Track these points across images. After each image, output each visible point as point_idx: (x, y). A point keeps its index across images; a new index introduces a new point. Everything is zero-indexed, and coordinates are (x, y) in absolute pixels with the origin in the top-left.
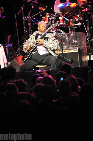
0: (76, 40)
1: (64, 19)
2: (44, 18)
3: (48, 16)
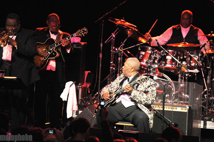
0: (188, 94)
1: (173, 60)
2: (143, 53)
3: (150, 52)
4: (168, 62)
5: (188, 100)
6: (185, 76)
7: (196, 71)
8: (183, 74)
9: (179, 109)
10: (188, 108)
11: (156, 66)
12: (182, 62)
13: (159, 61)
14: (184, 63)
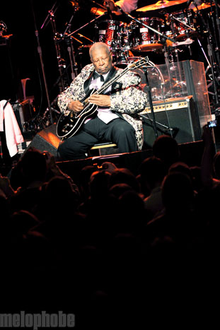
0: (183, 80)
1: (150, 33)
2: (104, 32)
3: (113, 28)
4: (144, 37)
5: (185, 88)
6: (174, 54)
7: (189, 41)
8: (170, 50)
9: (175, 106)
10: (188, 100)
11: (128, 48)
12: (165, 33)
13: (130, 39)
14: (168, 33)
